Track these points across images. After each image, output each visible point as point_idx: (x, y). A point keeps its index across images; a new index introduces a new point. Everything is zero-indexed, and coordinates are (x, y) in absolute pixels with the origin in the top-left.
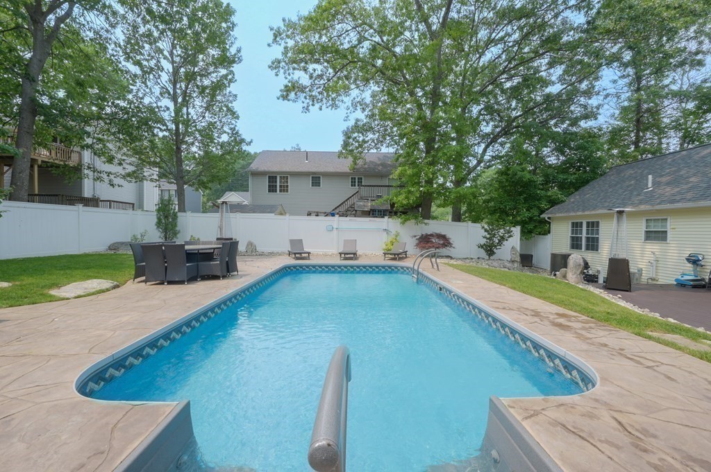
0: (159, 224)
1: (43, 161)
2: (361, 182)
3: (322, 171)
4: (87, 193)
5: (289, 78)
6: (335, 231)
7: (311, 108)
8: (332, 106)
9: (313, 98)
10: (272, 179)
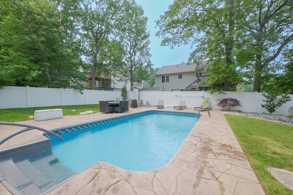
0: (122, 95)
1: (102, 78)
2: (201, 75)
3: (183, 72)
4: (112, 87)
5: (164, 37)
6: (179, 98)
7: (174, 47)
8: (185, 44)
9: (175, 43)
10: (163, 77)
